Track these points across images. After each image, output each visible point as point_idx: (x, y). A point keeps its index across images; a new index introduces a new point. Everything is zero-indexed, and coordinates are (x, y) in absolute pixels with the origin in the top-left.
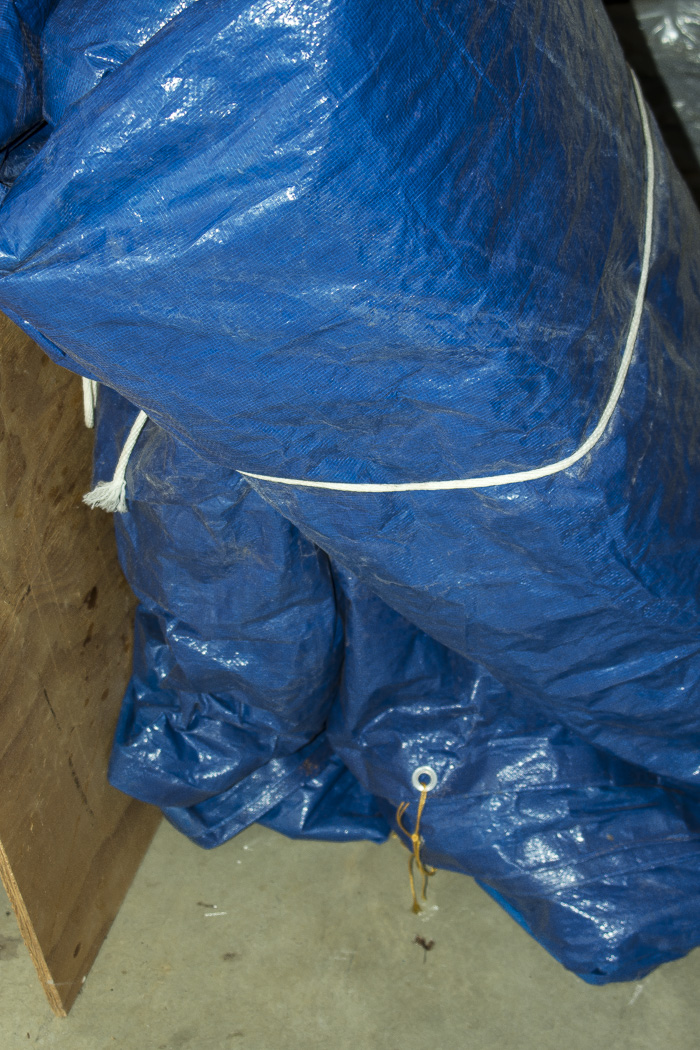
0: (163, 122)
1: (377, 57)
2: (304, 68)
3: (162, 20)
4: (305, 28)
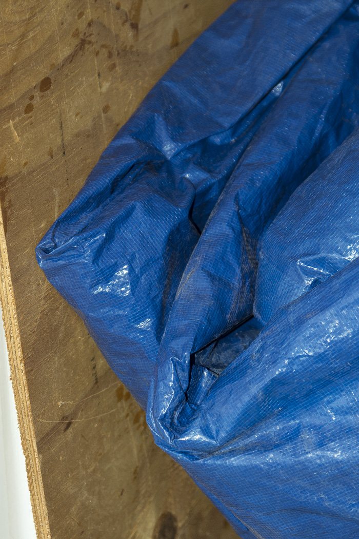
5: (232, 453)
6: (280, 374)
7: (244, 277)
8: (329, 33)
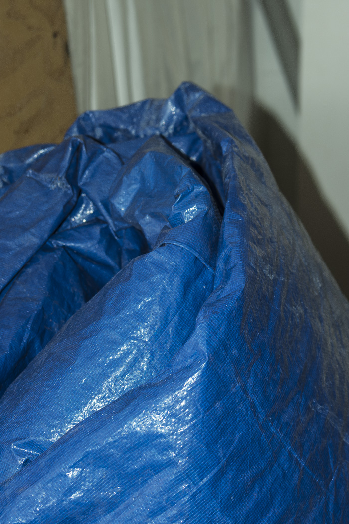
0: (66, 500)
1: (225, 455)
2: (171, 463)
3: (69, 423)
4: (172, 434)
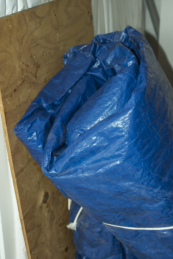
0: (92, 146)
1: (139, 134)
2: (123, 136)
3: (93, 124)
4: (124, 128)
5: (62, 175)
6: (73, 156)
7: (63, 134)
8: (81, 78)
